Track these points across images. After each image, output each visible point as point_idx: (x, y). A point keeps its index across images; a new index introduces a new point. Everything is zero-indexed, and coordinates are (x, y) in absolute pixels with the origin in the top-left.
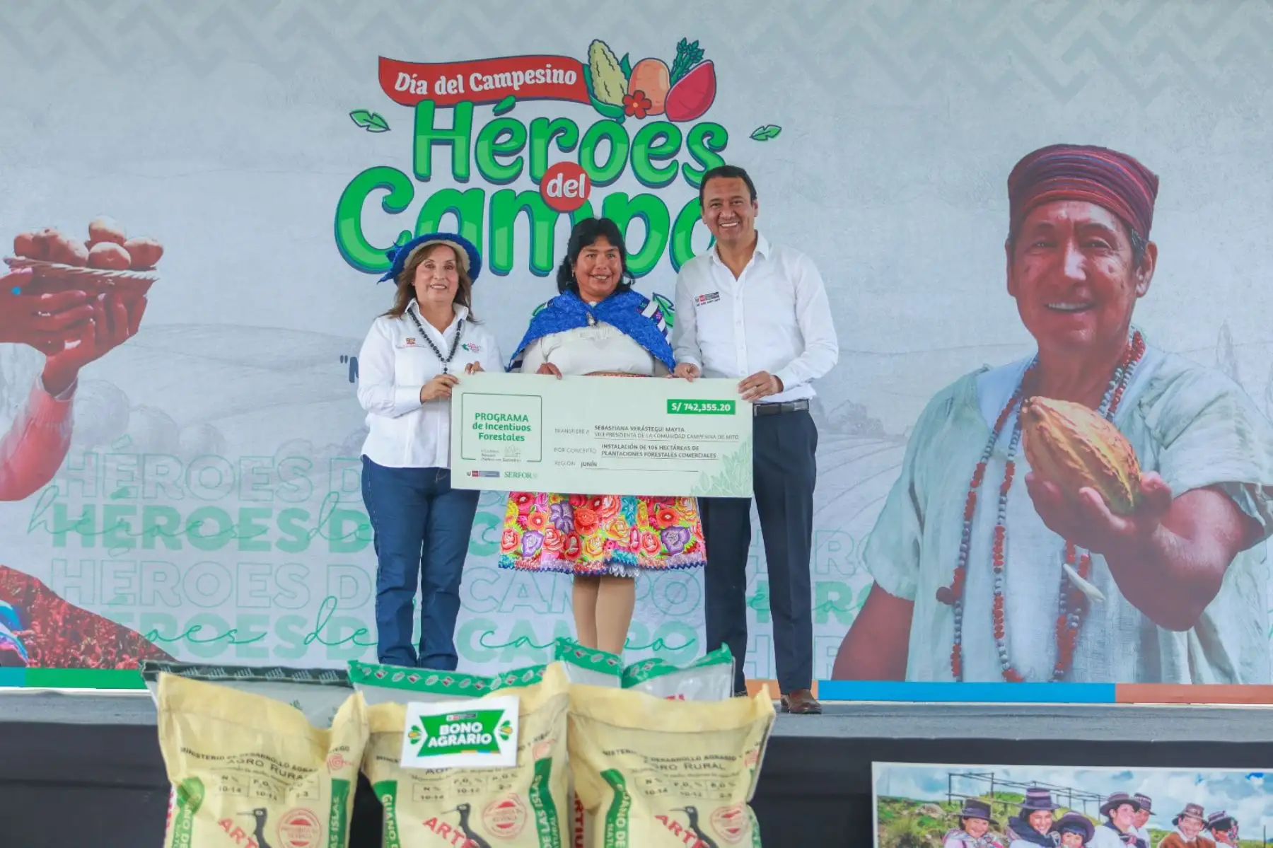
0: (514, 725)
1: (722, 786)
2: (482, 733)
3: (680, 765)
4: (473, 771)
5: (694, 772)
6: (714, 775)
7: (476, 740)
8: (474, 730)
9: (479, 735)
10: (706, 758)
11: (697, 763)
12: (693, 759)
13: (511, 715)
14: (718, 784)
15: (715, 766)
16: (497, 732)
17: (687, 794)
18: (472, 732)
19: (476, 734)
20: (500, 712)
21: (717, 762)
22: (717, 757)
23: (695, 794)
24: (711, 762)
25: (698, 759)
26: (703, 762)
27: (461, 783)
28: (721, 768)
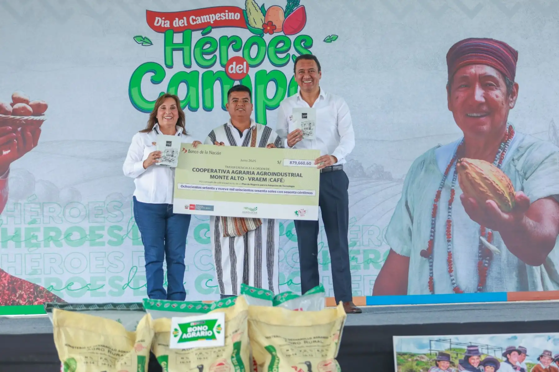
0: (223, 326)
1: (322, 351)
2: (208, 330)
3: (302, 342)
4: (204, 349)
5: (309, 345)
6: (318, 346)
7: (205, 334)
8: (204, 330)
9: (206, 332)
10: (314, 338)
11: (310, 340)
12: (308, 339)
14: (320, 350)
15: (318, 341)
16: (215, 330)
17: (306, 356)
18: (203, 330)
19: (205, 331)
21: (320, 339)
22: (319, 337)
23: (310, 355)
24: (317, 340)
25: (311, 338)
26: (313, 340)
27: (198, 355)
28: (322, 342)
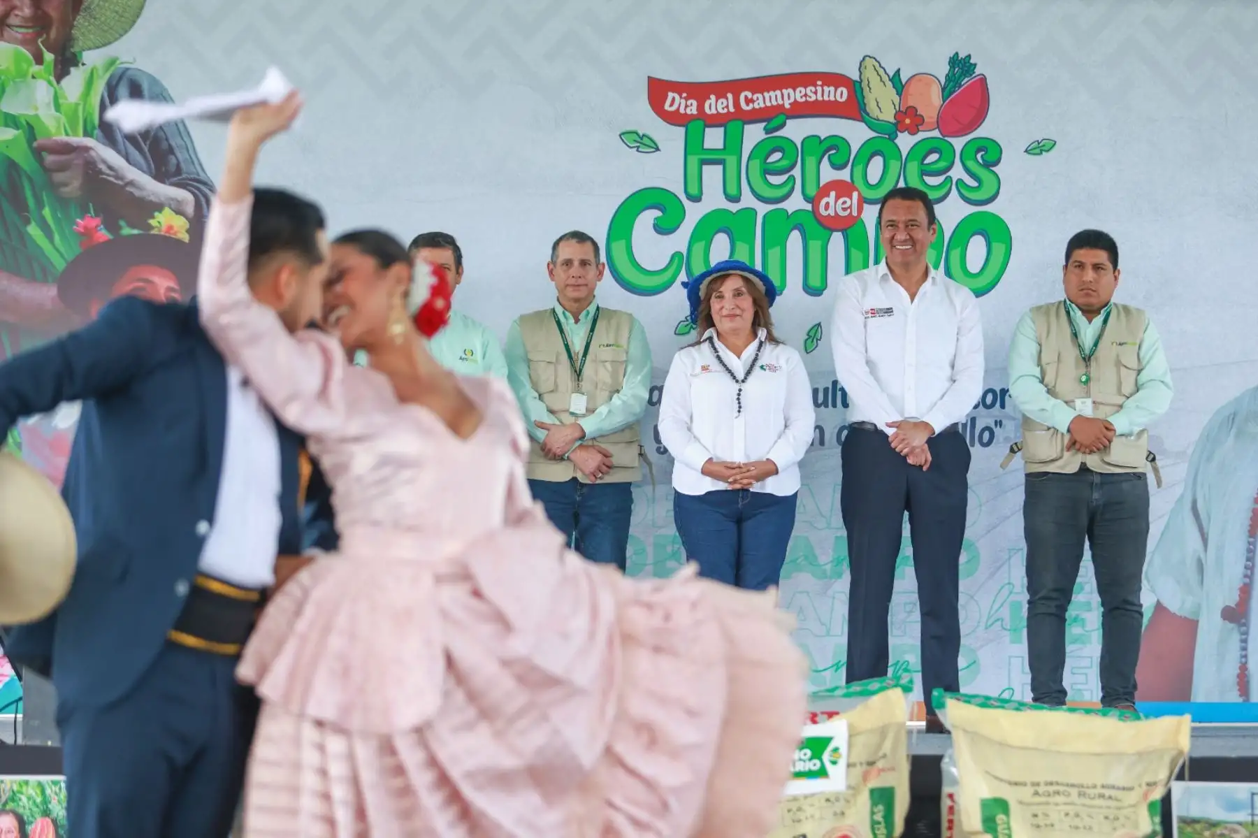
0: (843, 750)
1: (1117, 819)
2: (810, 759)
3: (1074, 792)
4: (806, 797)
5: (1088, 802)
6: (1109, 807)
7: (804, 767)
8: (803, 757)
9: (807, 762)
10: (1103, 787)
11: (1091, 792)
12: (1088, 787)
13: (841, 741)
14: (1111, 817)
15: (1110, 797)
16: (826, 757)
17: (1077, 828)
18: (800, 760)
19: (804, 761)
20: (830, 739)
21: (1113, 793)
22: (1113, 787)
23: (1085, 828)
24: (1107, 792)
25: (1095, 787)
26: (1099, 790)
27: (795, 813)
28: (1117, 800)
